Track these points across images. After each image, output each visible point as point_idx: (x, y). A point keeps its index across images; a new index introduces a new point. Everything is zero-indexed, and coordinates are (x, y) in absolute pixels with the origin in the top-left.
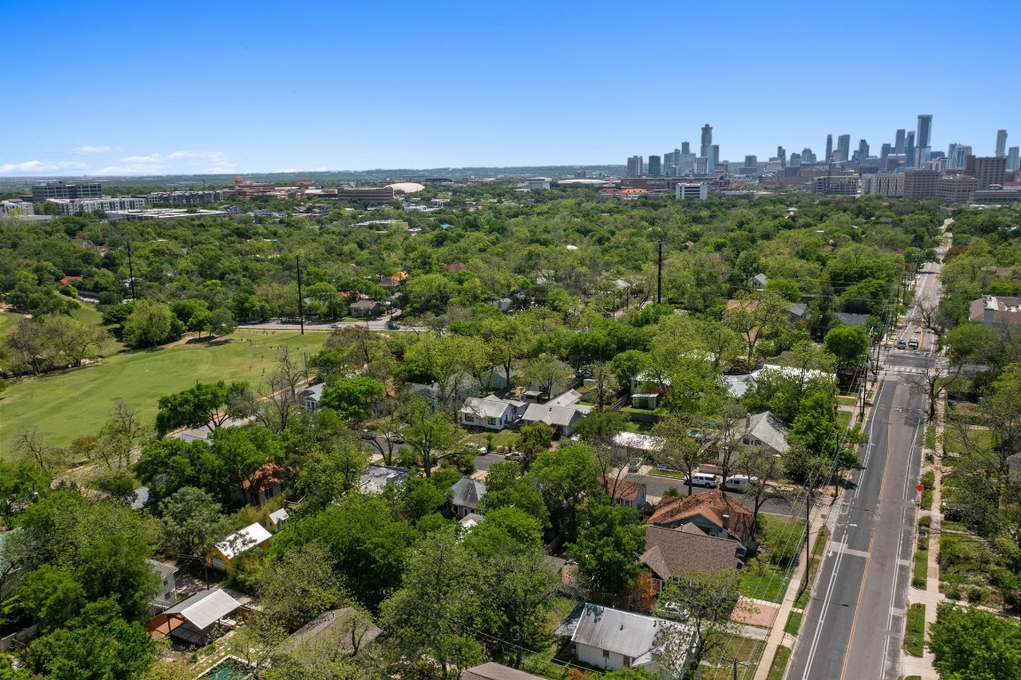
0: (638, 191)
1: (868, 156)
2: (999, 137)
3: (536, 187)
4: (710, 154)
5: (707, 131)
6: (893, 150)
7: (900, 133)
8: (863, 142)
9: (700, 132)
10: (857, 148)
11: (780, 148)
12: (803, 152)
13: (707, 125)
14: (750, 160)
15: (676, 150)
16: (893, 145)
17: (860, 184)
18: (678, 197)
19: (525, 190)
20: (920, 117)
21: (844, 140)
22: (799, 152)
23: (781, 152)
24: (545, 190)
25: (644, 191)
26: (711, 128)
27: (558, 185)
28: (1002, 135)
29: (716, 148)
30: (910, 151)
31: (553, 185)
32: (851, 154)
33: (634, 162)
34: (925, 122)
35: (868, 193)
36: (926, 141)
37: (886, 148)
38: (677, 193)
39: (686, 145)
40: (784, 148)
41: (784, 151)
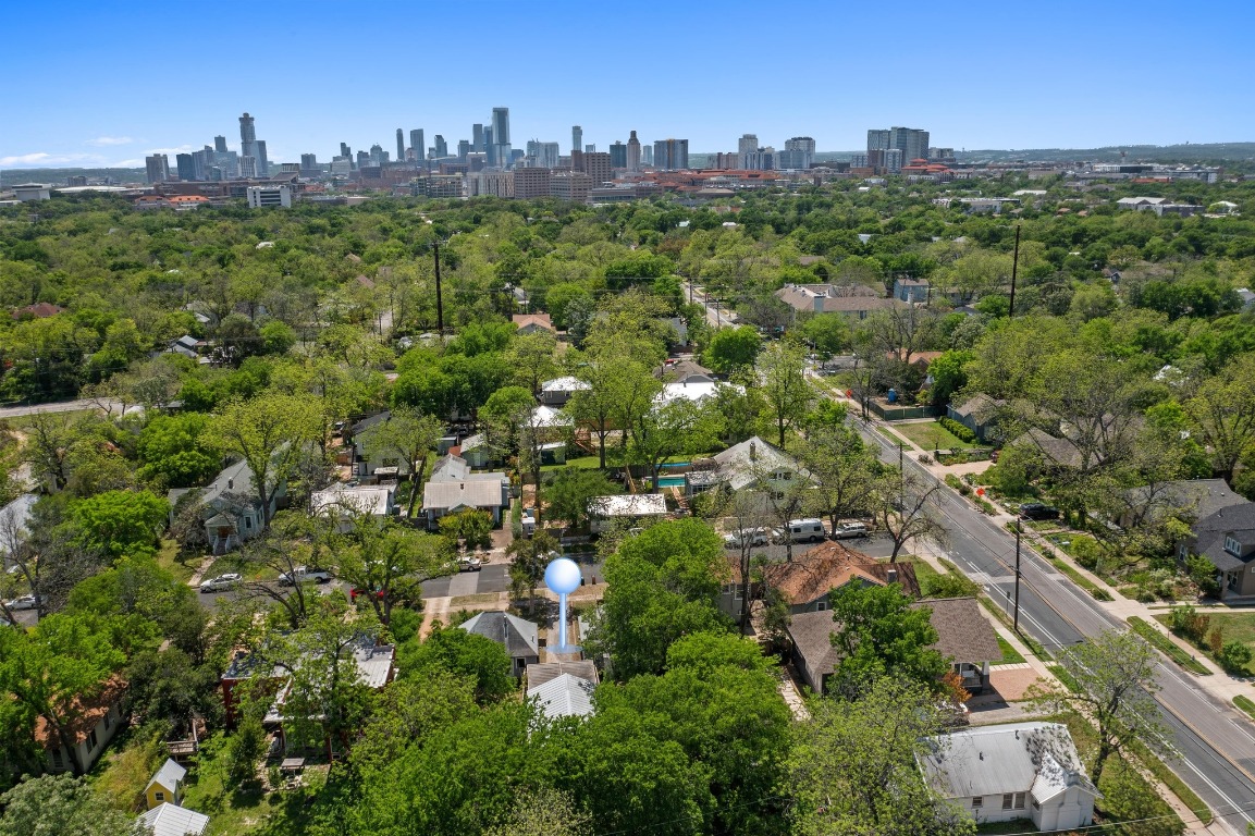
0: (193, 198)
1: (446, 155)
2: (574, 133)
3: (29, 197)
4: (255, 151)
5: (246, 122)
6: (472, 148)
7: (477, 128)
8: (439, 138)
9: (238, 124)
10: (433, 145)
11: (343, 145)
12: (372, 150)
13: (246, 115)
14: (308, 159)
15: (206, 147)
16: (471, 142)
17: (464, 185)
18: (252, 206)
19: (15, 202)
20: (495, 110)
21: (417, 136)
22: (367, 150)
23: (345, 150)
24: (44, 201)
25: (202, 199)
26: (252, 119)
27: (60, 195)
28: (577, 132)
29: (262, 144)
30: (490, 149)
31: (54, 194)
32: (426, 152)
33: (155, 163)
34: (501, 115)
35: (476, 194)
36: (505, 137)
37: (464, 145)
38: (250, 198)
39: (220, 141)
40: (348, 146)
41: (349, 149)
